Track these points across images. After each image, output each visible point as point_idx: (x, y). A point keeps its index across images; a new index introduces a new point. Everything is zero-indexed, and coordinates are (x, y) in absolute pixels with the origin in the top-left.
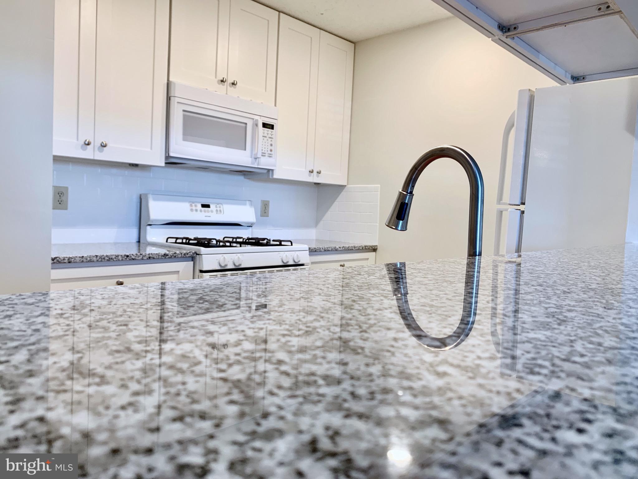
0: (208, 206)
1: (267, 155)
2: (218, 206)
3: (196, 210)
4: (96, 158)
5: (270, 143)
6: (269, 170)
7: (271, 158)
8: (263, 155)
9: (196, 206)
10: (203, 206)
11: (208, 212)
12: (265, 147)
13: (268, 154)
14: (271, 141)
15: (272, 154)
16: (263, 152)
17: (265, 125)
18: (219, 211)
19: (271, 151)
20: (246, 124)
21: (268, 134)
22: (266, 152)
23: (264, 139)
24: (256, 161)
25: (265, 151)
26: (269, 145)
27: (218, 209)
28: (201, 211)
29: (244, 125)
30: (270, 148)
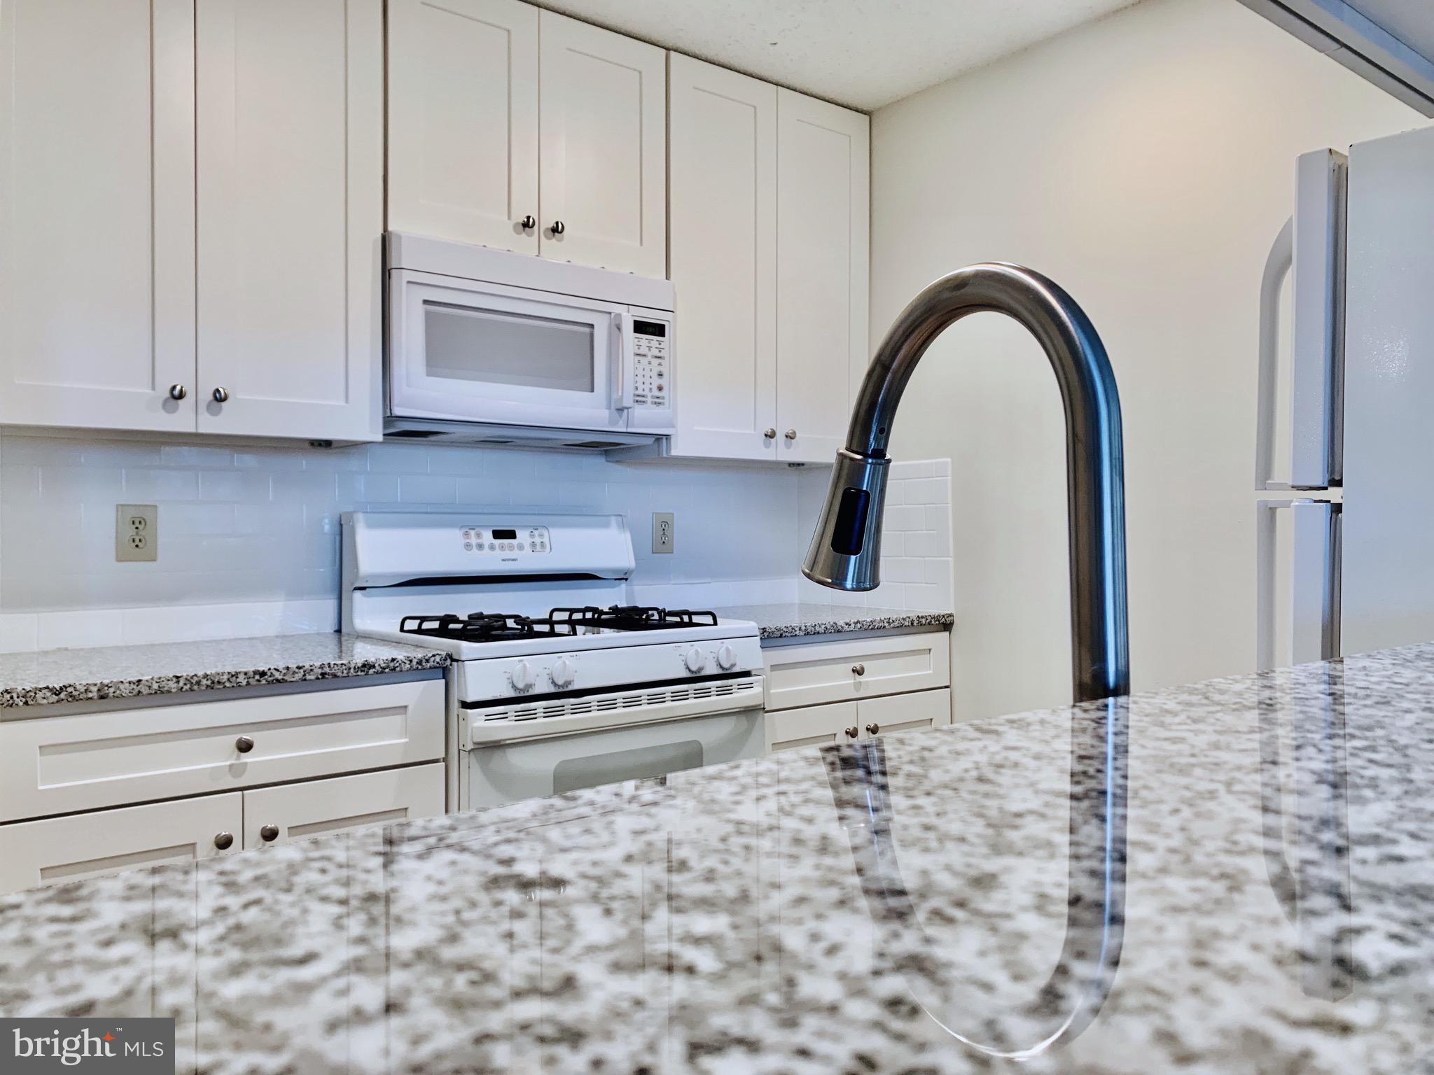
0: (511, 535)
1: (649, 400)
2: (536, 533)
3: (480, 546)
4: (201, 431)
5: (656, 369)
6: (659, 438)
7: (661, 406)
8: (639, 399)
9: (479, 535)
10: (498, 534)
11: (511, 548)
12: (643, 380)
13: (652, 397)
14: (660, 364)
15: (663, 398)
16: (640, 392)
17: (641, 327)
18: (538, 547)
19: (660, 389)
20: (592, 326)
21: (650, 348)
22: (647, 392)
23: (639, 362)
24: (621, 416)
25: (644, 390)
26: (654, 374)
27: (537, 540)
28: (492, 547)
29: (587, 330)
30: (657, 382)
